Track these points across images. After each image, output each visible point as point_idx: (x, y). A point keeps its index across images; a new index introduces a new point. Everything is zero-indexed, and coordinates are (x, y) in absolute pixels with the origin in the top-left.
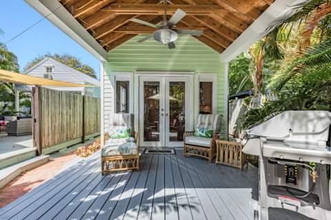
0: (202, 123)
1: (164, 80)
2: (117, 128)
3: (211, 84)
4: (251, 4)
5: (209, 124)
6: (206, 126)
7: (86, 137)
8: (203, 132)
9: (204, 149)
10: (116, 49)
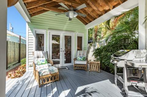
0: (80, 54)
1: (62, 35)
2: (39, 59)
3: (81, 37)
4: (103, 8)
5: (83, 55)
6: (82, 56)
7: (9, 66)
8: (81, 58)
9: (84, 66)
10: (37, 16)
